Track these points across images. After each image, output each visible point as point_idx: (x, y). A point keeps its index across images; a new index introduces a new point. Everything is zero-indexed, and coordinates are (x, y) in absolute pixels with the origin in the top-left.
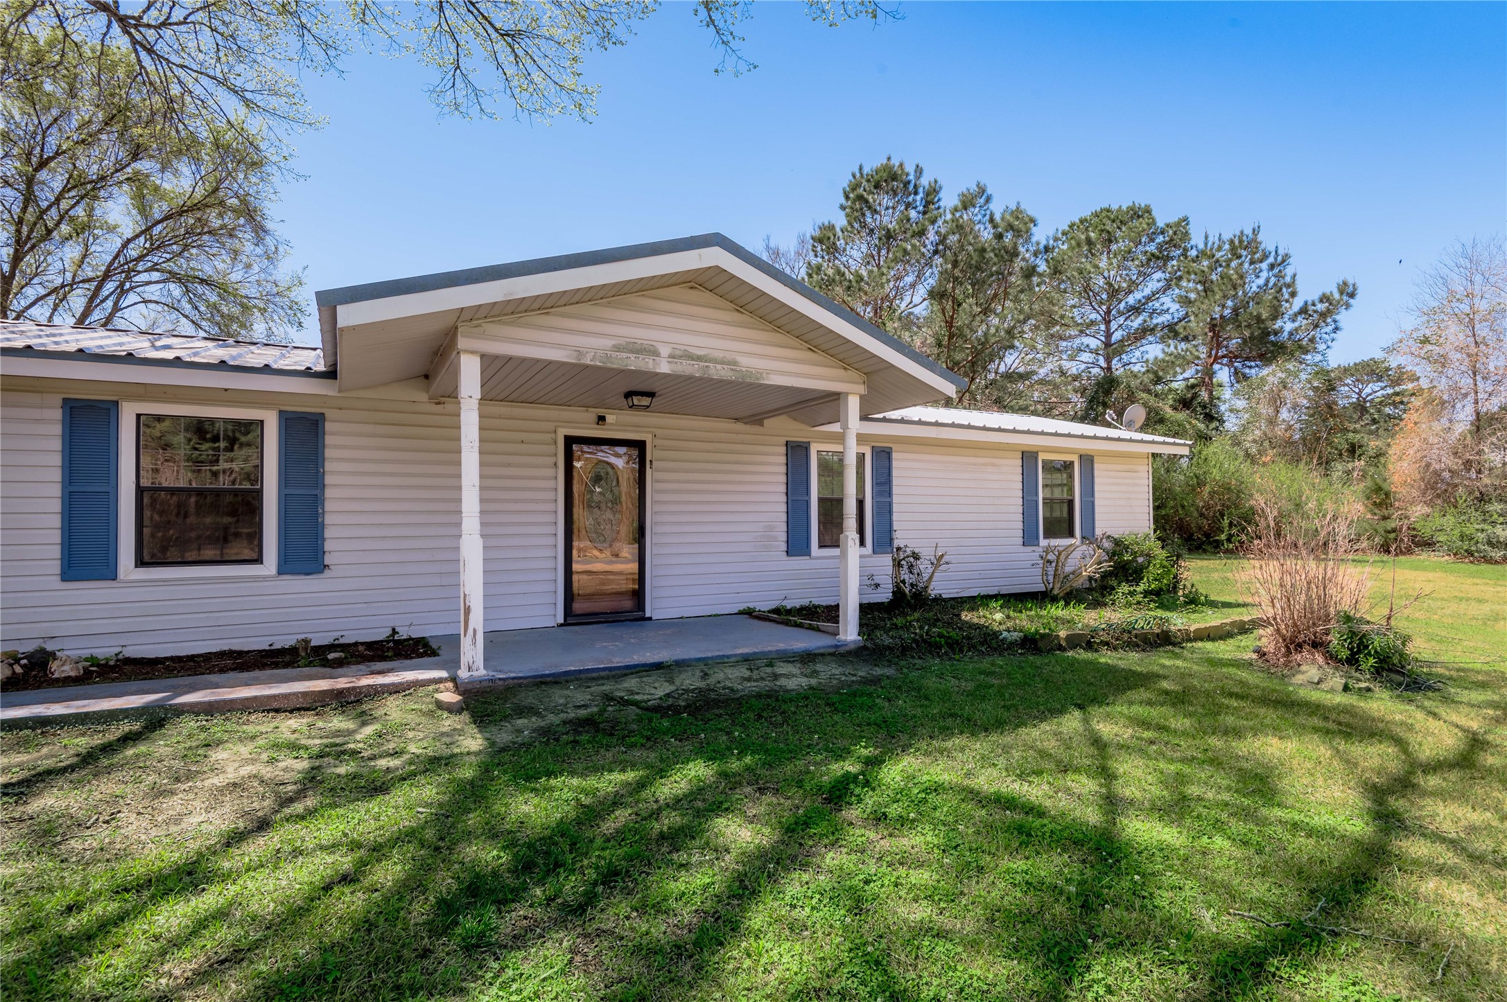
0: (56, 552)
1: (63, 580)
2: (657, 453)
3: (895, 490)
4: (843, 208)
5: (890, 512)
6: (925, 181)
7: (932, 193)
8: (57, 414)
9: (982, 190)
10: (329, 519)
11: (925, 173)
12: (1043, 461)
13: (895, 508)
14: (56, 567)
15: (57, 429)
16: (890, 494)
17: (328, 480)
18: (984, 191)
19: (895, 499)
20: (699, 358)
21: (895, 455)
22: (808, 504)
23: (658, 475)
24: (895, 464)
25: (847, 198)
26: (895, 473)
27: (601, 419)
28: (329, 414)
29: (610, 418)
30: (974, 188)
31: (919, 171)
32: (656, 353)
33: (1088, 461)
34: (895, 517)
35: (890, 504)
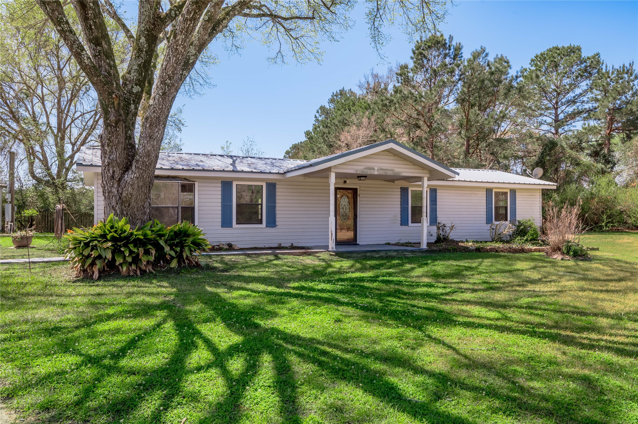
0: (220, 220)
1: (222, 226)
2: (361, 192)
3: (438, 203)
4: (412, 58)
5: (436, 211)
6: (454, 43)
7: (458, 49)
8: (220, 185)
9: (483, 50)
10: (277, 212)
11: (454, 39)
12: (495, 192)
13: (438, 210)
14: (220, 224)
15: (220, 189)
16: (436, 205)
17: (277, 201)
18: (484, 51)
19: (438, 206)
20: (385, 170)
21: (438, 191)
22: (408, 208)
23: (361, 199)
24: (438, 194)
25: (414, 53)
26: (438, 197)
27: (345, 182)
28: (277, 183)
29: (348, 181)
30: (479, 49)
31: (451, 38)
32: (374, 169)
33: (513, 192)
34: (438, 213)
35: (436, 208)
